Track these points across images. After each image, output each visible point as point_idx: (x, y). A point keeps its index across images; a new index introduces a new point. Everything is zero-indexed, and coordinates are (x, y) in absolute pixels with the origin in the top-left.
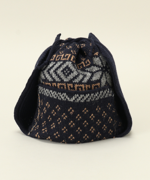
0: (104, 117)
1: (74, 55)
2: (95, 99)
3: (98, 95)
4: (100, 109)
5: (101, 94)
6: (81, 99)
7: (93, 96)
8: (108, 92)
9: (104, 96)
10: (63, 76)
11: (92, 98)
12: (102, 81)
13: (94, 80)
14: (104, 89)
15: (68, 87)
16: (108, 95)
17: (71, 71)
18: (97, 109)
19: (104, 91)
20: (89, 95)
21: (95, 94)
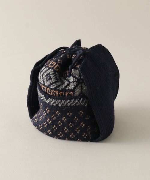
0: (76, 121)
1: (59, 64)
2: (66, 105)
3: (69, 102)
4: (71, 114)
5: (72, 102)
6: (54, 103)
7: (64, 102)
8: (80, 101)
9: (76, 104)
10: (45, 81)
11: (63, 104)
12: (75, 91)
13: (68, 89)
14: (75, 98)
15: (47, 90)
16: (80, 104)
17: (51, 78)
18: (68, 114)
19: (75, 100)
20: (60, 101)
21: (66, 101)
